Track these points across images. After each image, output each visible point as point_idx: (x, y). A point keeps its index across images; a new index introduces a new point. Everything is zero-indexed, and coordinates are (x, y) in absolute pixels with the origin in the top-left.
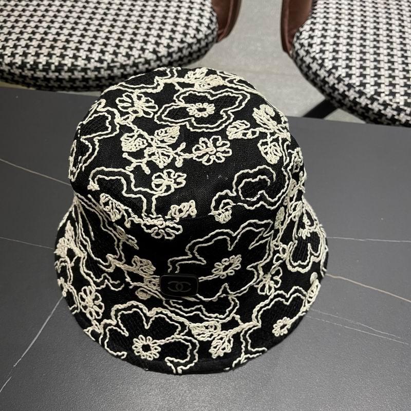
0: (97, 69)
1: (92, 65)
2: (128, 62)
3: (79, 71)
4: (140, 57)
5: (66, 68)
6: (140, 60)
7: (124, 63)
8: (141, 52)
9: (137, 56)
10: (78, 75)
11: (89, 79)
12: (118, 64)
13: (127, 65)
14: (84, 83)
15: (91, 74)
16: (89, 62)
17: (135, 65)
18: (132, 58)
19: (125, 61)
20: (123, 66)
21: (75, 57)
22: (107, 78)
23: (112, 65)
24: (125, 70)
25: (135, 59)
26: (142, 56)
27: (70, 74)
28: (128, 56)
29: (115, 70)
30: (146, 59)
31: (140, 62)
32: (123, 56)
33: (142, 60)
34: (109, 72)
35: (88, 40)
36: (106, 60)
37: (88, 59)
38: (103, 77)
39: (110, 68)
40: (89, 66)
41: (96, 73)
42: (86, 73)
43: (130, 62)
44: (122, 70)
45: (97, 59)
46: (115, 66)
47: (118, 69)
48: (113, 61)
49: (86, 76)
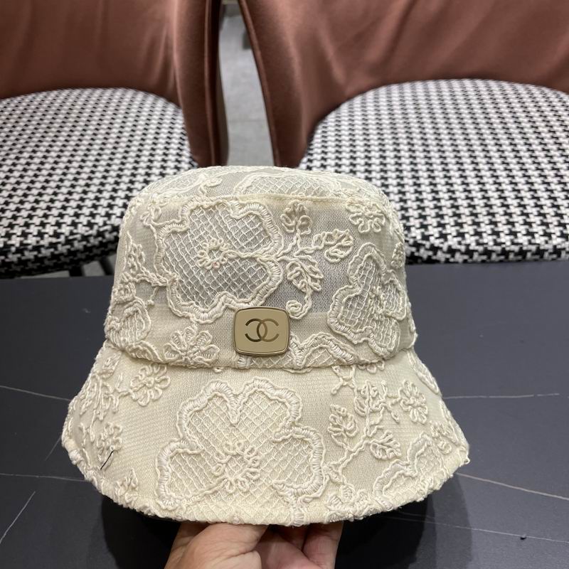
0: (52, 245)
1: (46, 241)
2: (90, 232)
3: (31, 251)
4: (105, 224)
5: (13, 249)
6: (106, 228)
7: (86, 234)
8: (106, 219)
9: (101, 224)
10: (29, 255)
11: (45, 257)
12: (78, 236)
13: (90, 236)
14: (38, 264)
15: (45, 252)
16: (42, 238)
17: (100, 234)
18: (96, 227)
19: (87, 231)
20: (85, 238)
21: (24, 235)
22: (66, 254)
23: (71, 238)
24: (88, 242)
25: (100, 227)
26: (108, 222)
27: (19, 255)
28: (90, 225)
29: (76, 244)
30: (112, 225)
31: (106, 231)
32: (84, 226)
33: (108, 228)
34: (68, 247)
35: (39, 212)
36: (63, 234)
37: (41, 235)
38: (62, 254)
39: (68, 242)
40: (42, 243)
41: (52, 250)
42: (39, 252)
43: (94, 232)
44: (84, 243)
45: (51, 233)
46: (75, 239)
47: (79, 241)
48: (72, 233)
49: (40, 255)
